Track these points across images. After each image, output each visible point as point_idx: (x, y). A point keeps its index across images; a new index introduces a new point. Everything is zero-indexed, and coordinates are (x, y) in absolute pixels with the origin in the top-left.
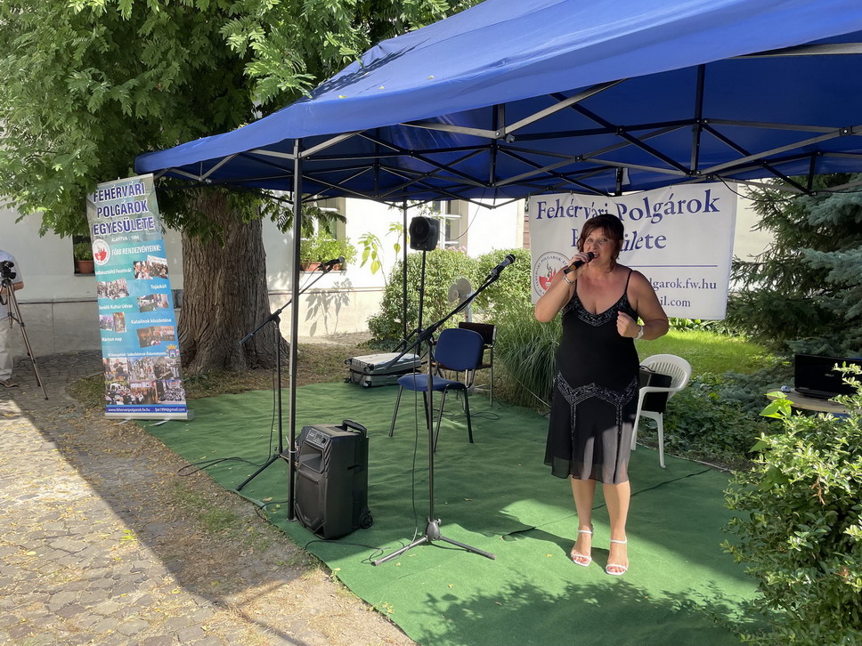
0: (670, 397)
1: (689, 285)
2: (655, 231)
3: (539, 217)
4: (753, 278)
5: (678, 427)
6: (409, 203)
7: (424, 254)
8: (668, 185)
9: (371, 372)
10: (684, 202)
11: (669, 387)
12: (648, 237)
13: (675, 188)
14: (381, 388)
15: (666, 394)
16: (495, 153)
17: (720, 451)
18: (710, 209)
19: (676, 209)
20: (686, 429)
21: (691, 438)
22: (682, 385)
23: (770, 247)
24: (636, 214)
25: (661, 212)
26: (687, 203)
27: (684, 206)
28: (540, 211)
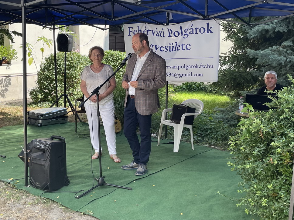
0: (195, 117)
1: (202, 66)
2: (186, 42)
3: (130, 35)
4: (224, 63)
5: (197, 133)
6: (56, 26)
7: (66, 54)
8: (190, 20)
9: (42, 118)
10: (198, 28)
11: (195, 113)
12: (182, 45)
13: (193, 22)
14: (47, 126)
15: (194, 116)
16: (114, 4)
17: (216, 141)
18: (209, 32)
19: (194, 32)
20: (200, 134)
21: (203, 137)
22: (200, 112)
23: (231, 49)
24: (177, 34)
25: (188, 33)
26: (199, 29)
27: (198, 30)
28: (130, 32)
